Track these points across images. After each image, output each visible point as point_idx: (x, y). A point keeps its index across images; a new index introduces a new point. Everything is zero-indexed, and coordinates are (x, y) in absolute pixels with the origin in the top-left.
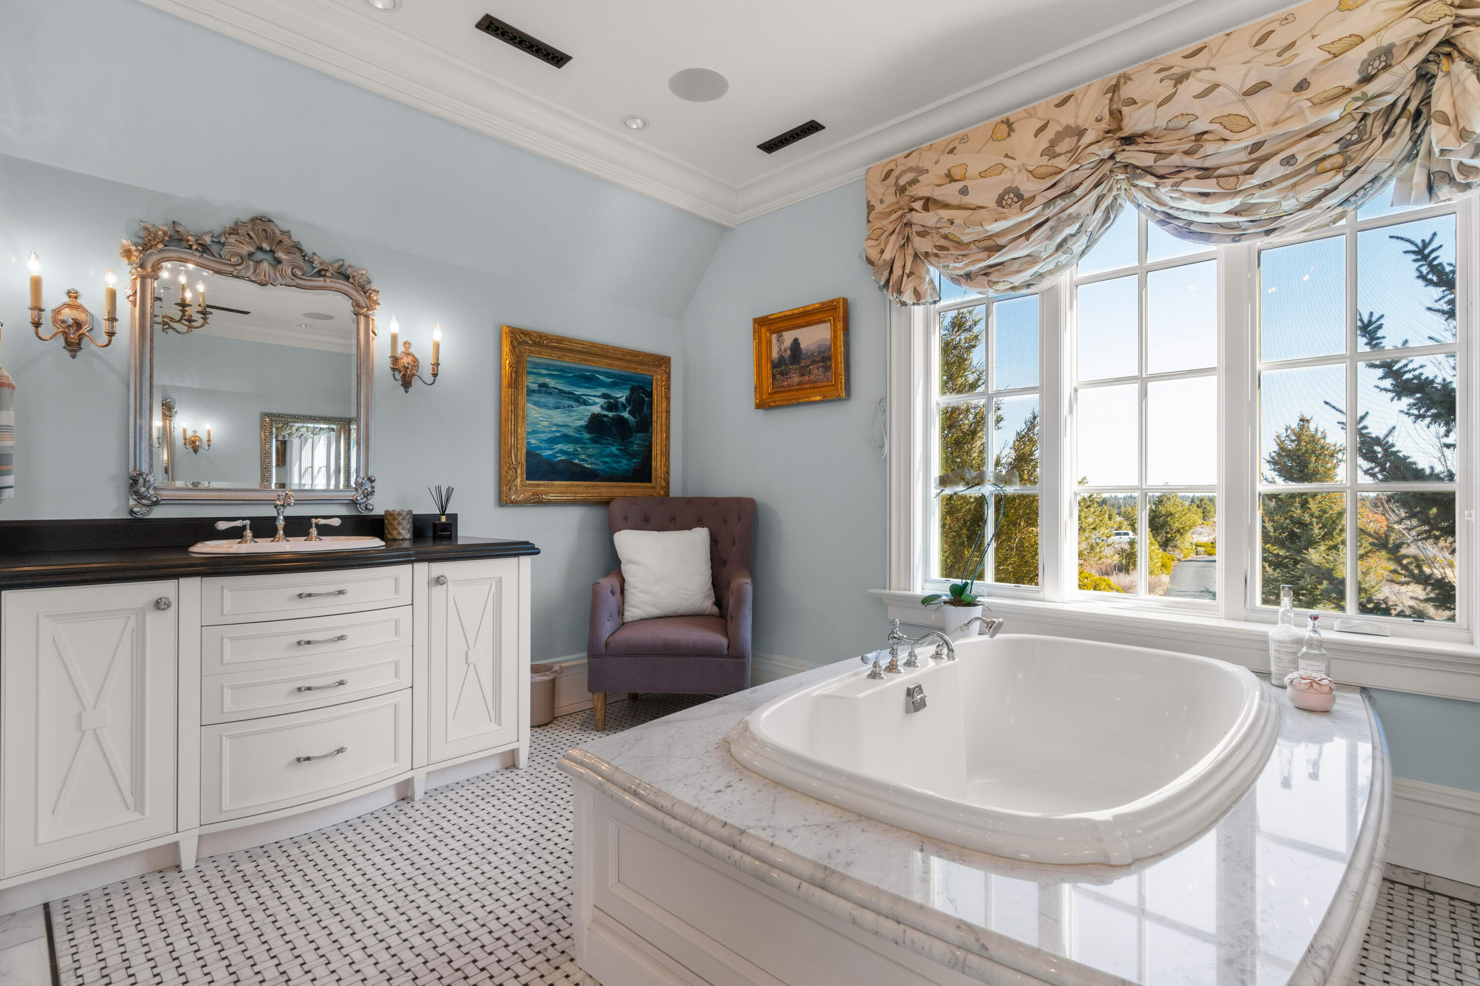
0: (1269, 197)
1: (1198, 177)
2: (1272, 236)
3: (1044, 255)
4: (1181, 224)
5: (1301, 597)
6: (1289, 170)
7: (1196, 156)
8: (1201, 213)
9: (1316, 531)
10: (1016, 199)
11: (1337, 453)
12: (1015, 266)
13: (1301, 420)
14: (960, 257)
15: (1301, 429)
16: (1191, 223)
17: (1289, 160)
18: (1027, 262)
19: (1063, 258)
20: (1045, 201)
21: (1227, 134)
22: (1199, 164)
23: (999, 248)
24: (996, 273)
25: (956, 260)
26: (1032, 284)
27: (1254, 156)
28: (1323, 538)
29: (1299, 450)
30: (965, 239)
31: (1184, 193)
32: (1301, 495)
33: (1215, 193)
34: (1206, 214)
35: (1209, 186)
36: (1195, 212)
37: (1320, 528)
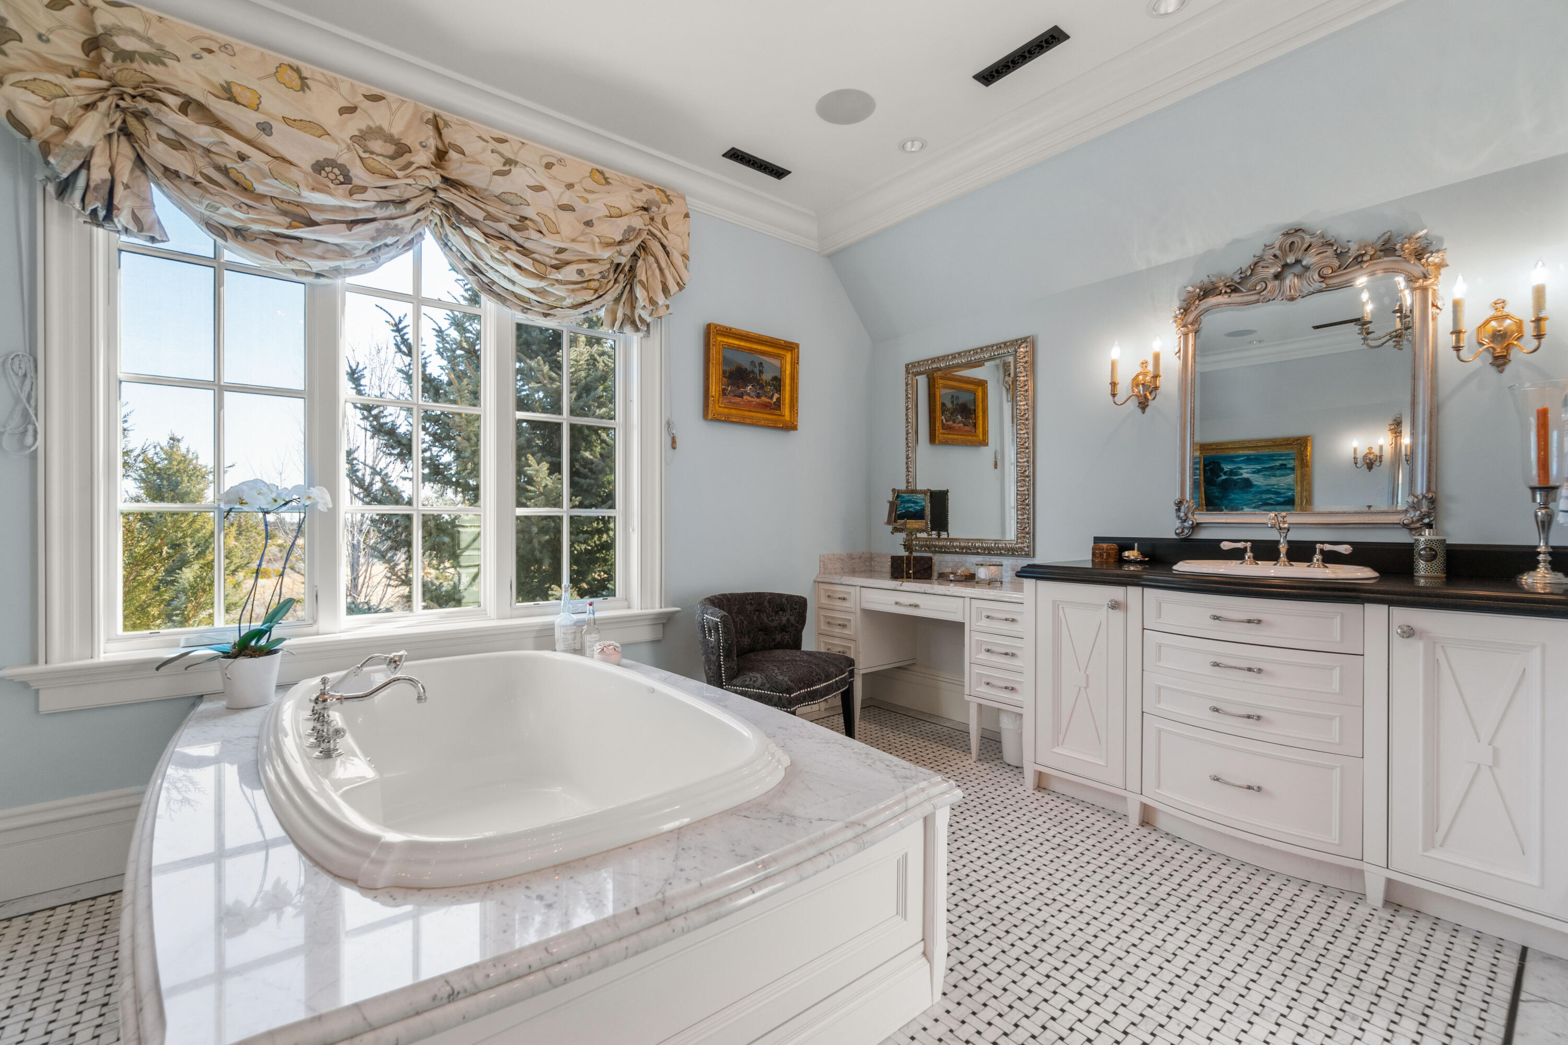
0: (559, 291)
1: (518, 251)
2: (548, 318)
3: (358, 253)
4: (486, 280)
5: (174, 618)
6: (580, 279)
7: (520, 234)
8: (509, 280)
9: (190, 550)
10: (341, 178)
11: (208, 474)
12: (319, 250)
13: (171, 439)
14: (245, 207)
15: (172, 448)
16: (494, 282)
17: (580, 272)
18: (334, 251)
19: (369, 262)
20: (378, 199)
21: (544, 230)
22: (520, 241)
23: (312, 223)
24: (287, 246)
25: (238, 207)
26: (323, 276)
27: (558, 256)
28: (197, 557)
29: (170, 469)
30: (260, 188)
31: (507, 259)
32: (173, 514)
33: (526, 269)
34: (514, 283)
35: (526, 263)
36: (505, 277)
37: (194, 548)
